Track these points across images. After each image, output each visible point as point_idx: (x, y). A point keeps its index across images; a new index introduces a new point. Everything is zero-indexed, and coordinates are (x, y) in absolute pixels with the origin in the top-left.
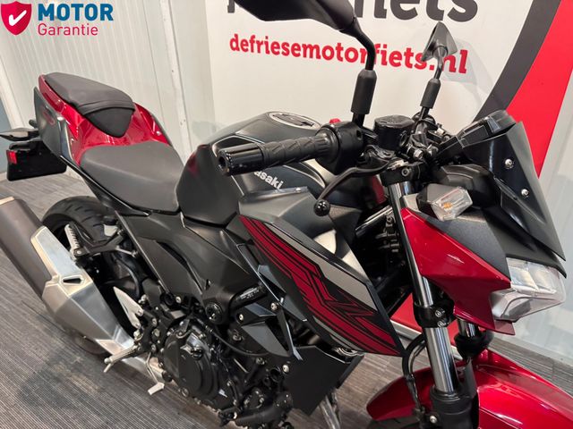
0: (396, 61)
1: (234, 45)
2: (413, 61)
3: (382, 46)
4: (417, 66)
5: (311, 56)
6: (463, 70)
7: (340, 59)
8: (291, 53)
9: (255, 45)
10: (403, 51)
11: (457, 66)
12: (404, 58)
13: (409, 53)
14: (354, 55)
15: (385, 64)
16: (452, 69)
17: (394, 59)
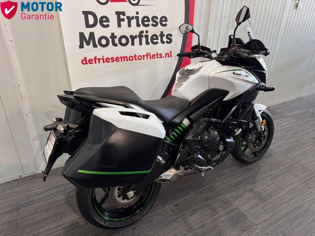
1: (84, 62)
2: (159, 56)
3: (149, 53)
5: (124, 61)
6: (171, 56)
7: (136, 60)
8: (115, 61)
9: (97, 61)
10: (155, 54)
11: (170, 55)
12: (156, 56)
13: (157, 54)
14: (141, 58)
15: (150, 58)
16: (169, 57)
17: (153, 57)
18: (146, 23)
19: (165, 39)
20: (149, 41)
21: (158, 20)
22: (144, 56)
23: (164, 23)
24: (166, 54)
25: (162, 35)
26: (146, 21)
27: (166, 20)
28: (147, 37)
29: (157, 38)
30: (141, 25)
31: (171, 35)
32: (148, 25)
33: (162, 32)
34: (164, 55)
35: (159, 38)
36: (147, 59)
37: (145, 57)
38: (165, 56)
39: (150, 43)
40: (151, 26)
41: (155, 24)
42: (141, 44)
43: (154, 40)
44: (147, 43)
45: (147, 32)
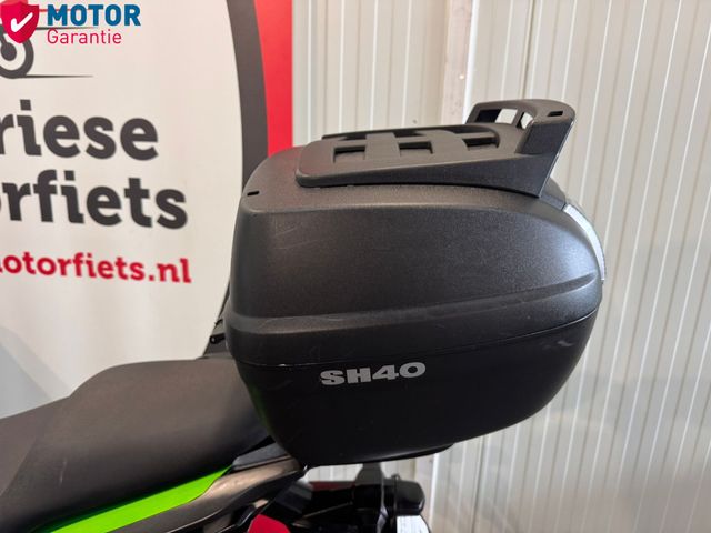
0: (107, 272)
2: (127, 271)
3: (85, 255)
4: (133, 277)
6: (187, 280)
7: (31, 271)
10: (113, 261)
11: (180, 274)
12: (116, 268)
13: (120, 263)
14: (49, 267)
15: (92, 274)
16: (175, 279)
17: (104, 269)
18: (64, 143)
19: (150, 208)
20: (83, 208)
21: (115, 135)
22: (63, 263)
23: (142, 146)
24: (162, 268)
25: (136, 191)
26: (63, 136)
27: (151, 134)
28: (70, 193)
29: (115, 203)
30: (45, 149)
31: (179, 197)
32: (73, 151)
33: (134, 182)
34: (150, 269)
35: (125, 202)
36: (79, 273)
37: (71, 268)
38: (156, 273)
39: (87, 217)
40: (83, 156)
41: (99, 147)
42: (47, 215)
43: (100, 205)
44: (75, 217)
45: (69, 175)
